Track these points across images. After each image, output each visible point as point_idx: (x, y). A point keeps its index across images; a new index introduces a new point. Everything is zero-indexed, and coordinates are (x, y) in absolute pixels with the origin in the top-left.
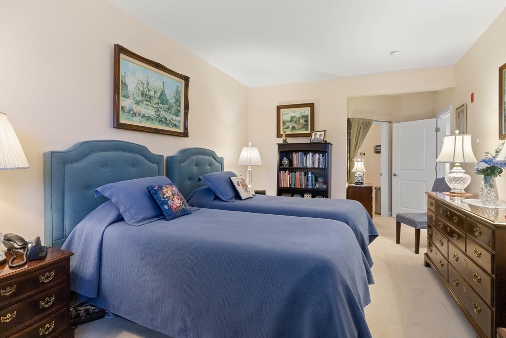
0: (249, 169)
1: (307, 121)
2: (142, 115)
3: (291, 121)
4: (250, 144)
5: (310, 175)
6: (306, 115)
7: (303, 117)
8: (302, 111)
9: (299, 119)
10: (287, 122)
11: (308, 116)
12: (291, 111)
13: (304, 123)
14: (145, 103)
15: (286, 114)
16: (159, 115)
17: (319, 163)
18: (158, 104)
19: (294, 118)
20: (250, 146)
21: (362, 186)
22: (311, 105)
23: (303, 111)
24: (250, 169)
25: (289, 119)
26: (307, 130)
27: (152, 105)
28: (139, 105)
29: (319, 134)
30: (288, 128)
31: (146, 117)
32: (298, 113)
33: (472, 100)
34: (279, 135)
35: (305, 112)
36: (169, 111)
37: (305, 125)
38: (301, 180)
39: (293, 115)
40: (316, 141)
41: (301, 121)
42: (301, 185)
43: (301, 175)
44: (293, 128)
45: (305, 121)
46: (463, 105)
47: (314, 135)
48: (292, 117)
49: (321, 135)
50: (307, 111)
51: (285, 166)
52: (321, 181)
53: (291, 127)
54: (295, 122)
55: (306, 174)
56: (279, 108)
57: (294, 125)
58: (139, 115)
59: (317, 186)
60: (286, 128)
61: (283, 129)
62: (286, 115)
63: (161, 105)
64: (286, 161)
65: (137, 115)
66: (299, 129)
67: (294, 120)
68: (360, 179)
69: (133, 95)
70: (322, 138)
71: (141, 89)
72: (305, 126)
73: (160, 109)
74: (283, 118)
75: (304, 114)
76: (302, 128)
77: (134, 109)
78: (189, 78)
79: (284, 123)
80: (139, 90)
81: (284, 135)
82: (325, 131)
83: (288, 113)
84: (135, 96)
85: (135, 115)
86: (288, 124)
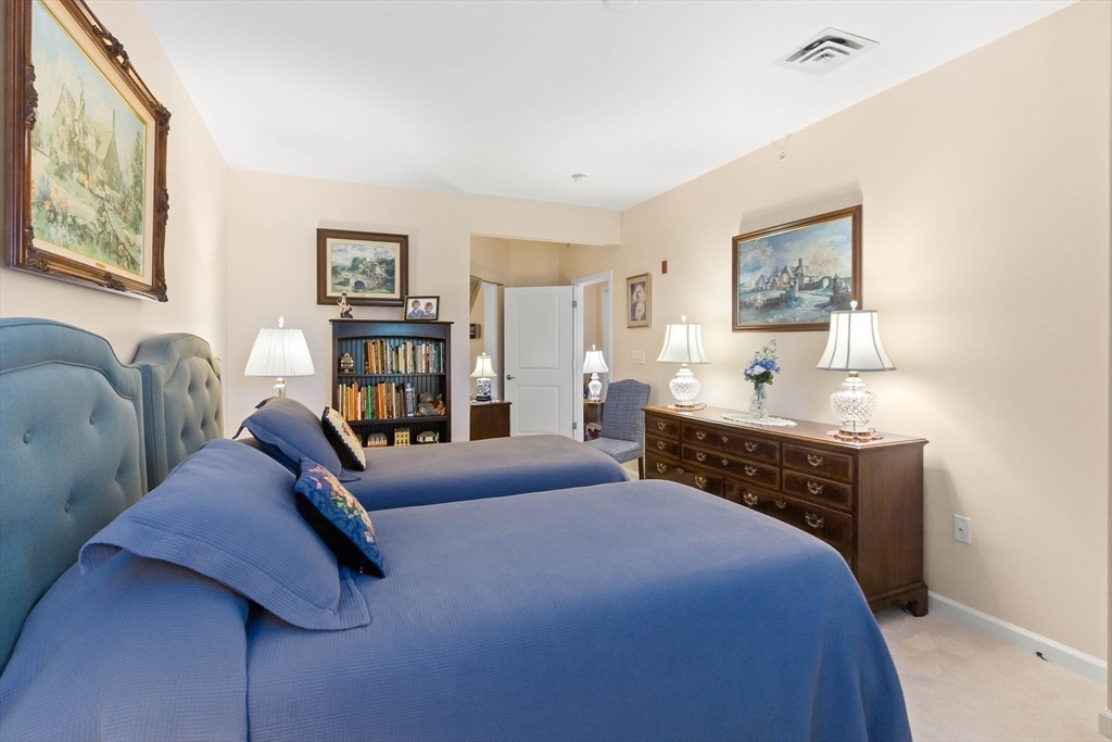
0: (278, 386)
1: (391, 273)
2: (69, 220)
3: (354, 268)
4: (281, 320)
5: (409, 390)
6: (390, 258)
7: (382, 262)
8: (379, 250)
9: (373, 266)
10: (343, 269)
11: (393, 261)
12: (355, 245)
13: (384, 275)
14: (77, 174)
15: (340, 250)
16: (104, 224)
17: (427, 364)
18: (103, 183)
19: (362, 262)
20: (281, 325)
21: (488, 403)
22: (403, 240)
23: (383, 250)
24: (282, 386)
25: (348, 264)
26: (393, 291)
27: (91, 187)
28: (62, 183)
29: (423, 302)
30: (345, 283)
31: (79, 227)
32: (370, 251)
33: (664, 270)
34: (323, 299)
35: (386, 252)
36: (123, 214)
37: (386, 281)
38: (389, 401)
39: (359, 254)
40: (419, 318)
41: (378, 270)
42: (390, 413)
43: (389, 391)
44: (359, 285)
45: (386, 271)
46: (647, 275)
47: (413, 305)
48: (355, 260)
49: (429, 304)
50: (392, 251)
51: (347, 371)
52: (429, 399)
53: (352, 282)
54: (364, 272)
55: (401, 388)
56: (323, 235)
57: (360, 278)
58: (65, 218)
59: (423, 411)
60: (341, 284)
61: (334, 284)
62: (341, 253)
63: (108, 190)
64: (349, 361)
65: (60, 218)
66: (372, 289)
67: (361, 266)
68: (488, 390)
69: (51, 139)
70: (434, 311)
71: (68, 121)
72: (388, 283)
73: (107, 206)
74: (333, 259)
75: (384, 257)
76: (379, 286)
77: (53, 195)
78: (170, 115)
79: (335, 271)
80: (63, 122)
81: (344, 301)
82: (438, 298)
83: (345, 250)
84: (55, 145)
85: (55, 219)
86: (345, 275)
